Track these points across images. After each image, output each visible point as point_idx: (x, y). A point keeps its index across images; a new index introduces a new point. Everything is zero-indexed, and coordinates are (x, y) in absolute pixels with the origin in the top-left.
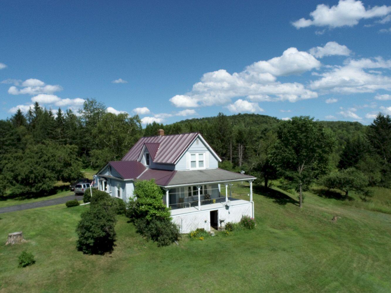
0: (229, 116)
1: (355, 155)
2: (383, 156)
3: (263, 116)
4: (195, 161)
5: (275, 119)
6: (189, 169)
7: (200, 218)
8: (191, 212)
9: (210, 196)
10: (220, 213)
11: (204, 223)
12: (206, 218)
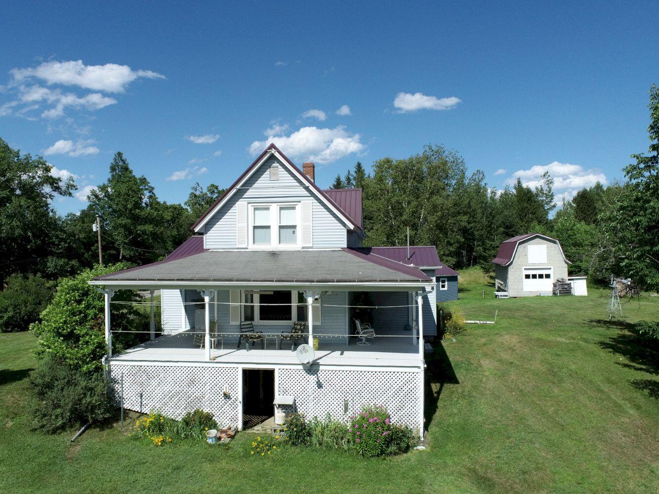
4: (268, 227)
6: (247, 248)
7: (209, 384)
8: (178, 362)
9: (302, 328)
10: (280, 382)
11: (221, 400)
12: (227, 386)
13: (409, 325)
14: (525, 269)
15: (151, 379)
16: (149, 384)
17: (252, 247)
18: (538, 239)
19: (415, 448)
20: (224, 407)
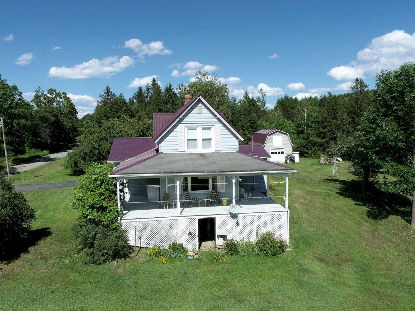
4: (196, 140)
6: (184, 152)
7: (180, 228)
8: (162, 217)
9: (218, 194)
10: (218, 224)
11: (187, 236)
12: (190, 228)
13: (253, 187)
14: (271, 149)
15: (146, 228)
16: (145, 231)
17: (188, 151)
18: (278, 133)
19: (286, 250)
20: (189, 239)
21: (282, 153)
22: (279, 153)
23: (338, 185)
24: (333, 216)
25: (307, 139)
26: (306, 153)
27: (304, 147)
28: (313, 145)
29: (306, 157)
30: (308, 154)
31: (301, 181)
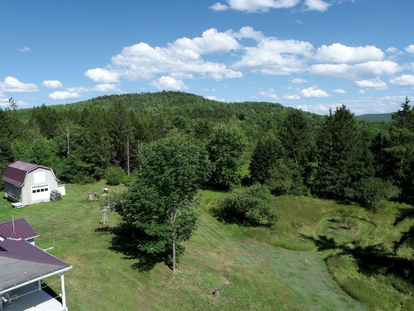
0: (152, 93)
1: (265, 158)
2: (295, 159)
3: (189, 95)
5: (202, 97)
14: (33, 187)
18: (39, 169)
21: (46, 190)
22: (42, 190)
23: (111, 236)
24: (110, 285)
25: (72, 164)
26: (72, 178)
27: (69, 172)
28: (79, 170)
29: (72, 183)
30: (73, 180)
31: (73, 239)
